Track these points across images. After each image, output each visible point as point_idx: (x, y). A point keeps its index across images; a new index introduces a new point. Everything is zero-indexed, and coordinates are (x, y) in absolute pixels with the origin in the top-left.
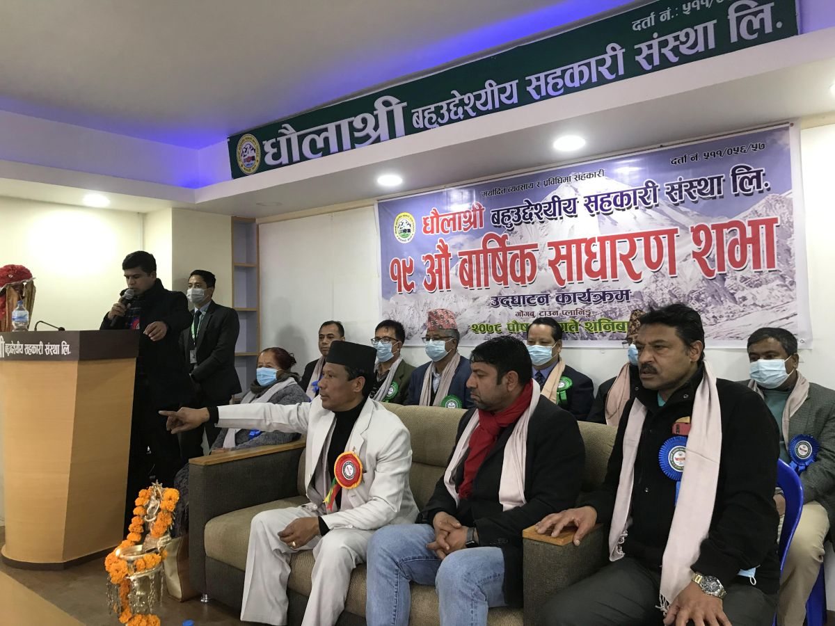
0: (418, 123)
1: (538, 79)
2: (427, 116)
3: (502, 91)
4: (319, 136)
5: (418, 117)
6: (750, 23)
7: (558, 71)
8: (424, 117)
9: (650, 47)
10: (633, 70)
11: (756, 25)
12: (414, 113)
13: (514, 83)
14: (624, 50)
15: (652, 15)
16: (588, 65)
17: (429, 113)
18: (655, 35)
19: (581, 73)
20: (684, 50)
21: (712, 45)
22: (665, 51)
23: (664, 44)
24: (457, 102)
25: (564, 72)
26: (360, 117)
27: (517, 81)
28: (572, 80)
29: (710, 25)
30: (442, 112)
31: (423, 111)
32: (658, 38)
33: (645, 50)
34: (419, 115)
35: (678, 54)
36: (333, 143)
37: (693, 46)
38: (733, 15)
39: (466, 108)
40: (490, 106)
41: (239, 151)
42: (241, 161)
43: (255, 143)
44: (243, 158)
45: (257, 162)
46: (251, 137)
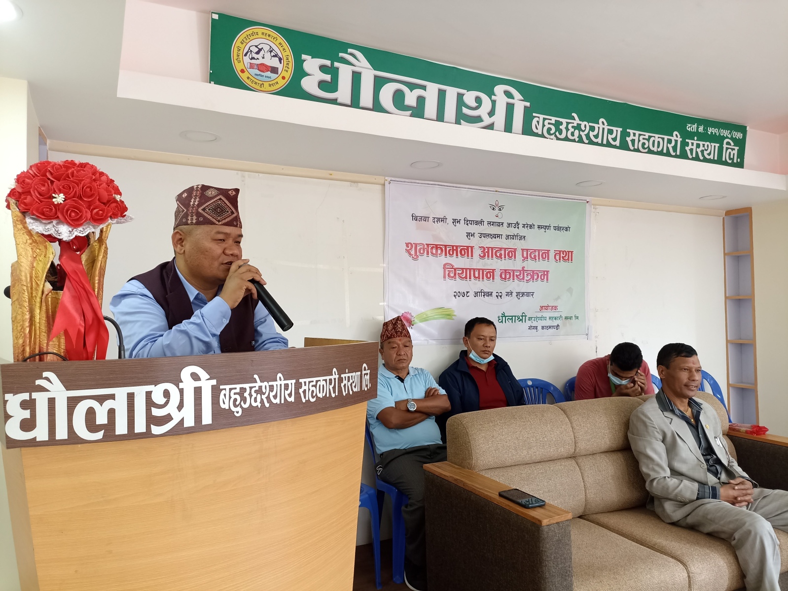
1: (634, 135)
2: (547, 126)
3: (610, 132)
4: (411, 90)
6: (730, 152)
7: (647, 135)
8: (544, 126)
9: (693, 144)
10: (683, 156)
11: (732, 157)
12: (535, 117)
14: (681, 139)
15: (696, 125)
16: (663, 139)
17: (549, 123)
18: (696, 138)
19: (659, 142)
20: (706, 153)
21: (716, 158)
22: (699, 150)
23: (698, 146)
24: (575, 125)
25: (650, 137)
26: (474, 94)
27: (621, 129)
28: (653, 146)
29: (717, 145)
30: (561, 127)
31: (544, 119)
32: (697, 140)
33: (690, 144)
34: (539, 121)
35: (703, 155)
36: (431, 108)
37: (709, 154)
38: (725, 146)
39: (581, 133)
40: (599, 140)
41: (240, 45)
42: (240, 63)
43: (284, 49)
44: (247, 60)
45: (284, 78)
46: (275, 36)
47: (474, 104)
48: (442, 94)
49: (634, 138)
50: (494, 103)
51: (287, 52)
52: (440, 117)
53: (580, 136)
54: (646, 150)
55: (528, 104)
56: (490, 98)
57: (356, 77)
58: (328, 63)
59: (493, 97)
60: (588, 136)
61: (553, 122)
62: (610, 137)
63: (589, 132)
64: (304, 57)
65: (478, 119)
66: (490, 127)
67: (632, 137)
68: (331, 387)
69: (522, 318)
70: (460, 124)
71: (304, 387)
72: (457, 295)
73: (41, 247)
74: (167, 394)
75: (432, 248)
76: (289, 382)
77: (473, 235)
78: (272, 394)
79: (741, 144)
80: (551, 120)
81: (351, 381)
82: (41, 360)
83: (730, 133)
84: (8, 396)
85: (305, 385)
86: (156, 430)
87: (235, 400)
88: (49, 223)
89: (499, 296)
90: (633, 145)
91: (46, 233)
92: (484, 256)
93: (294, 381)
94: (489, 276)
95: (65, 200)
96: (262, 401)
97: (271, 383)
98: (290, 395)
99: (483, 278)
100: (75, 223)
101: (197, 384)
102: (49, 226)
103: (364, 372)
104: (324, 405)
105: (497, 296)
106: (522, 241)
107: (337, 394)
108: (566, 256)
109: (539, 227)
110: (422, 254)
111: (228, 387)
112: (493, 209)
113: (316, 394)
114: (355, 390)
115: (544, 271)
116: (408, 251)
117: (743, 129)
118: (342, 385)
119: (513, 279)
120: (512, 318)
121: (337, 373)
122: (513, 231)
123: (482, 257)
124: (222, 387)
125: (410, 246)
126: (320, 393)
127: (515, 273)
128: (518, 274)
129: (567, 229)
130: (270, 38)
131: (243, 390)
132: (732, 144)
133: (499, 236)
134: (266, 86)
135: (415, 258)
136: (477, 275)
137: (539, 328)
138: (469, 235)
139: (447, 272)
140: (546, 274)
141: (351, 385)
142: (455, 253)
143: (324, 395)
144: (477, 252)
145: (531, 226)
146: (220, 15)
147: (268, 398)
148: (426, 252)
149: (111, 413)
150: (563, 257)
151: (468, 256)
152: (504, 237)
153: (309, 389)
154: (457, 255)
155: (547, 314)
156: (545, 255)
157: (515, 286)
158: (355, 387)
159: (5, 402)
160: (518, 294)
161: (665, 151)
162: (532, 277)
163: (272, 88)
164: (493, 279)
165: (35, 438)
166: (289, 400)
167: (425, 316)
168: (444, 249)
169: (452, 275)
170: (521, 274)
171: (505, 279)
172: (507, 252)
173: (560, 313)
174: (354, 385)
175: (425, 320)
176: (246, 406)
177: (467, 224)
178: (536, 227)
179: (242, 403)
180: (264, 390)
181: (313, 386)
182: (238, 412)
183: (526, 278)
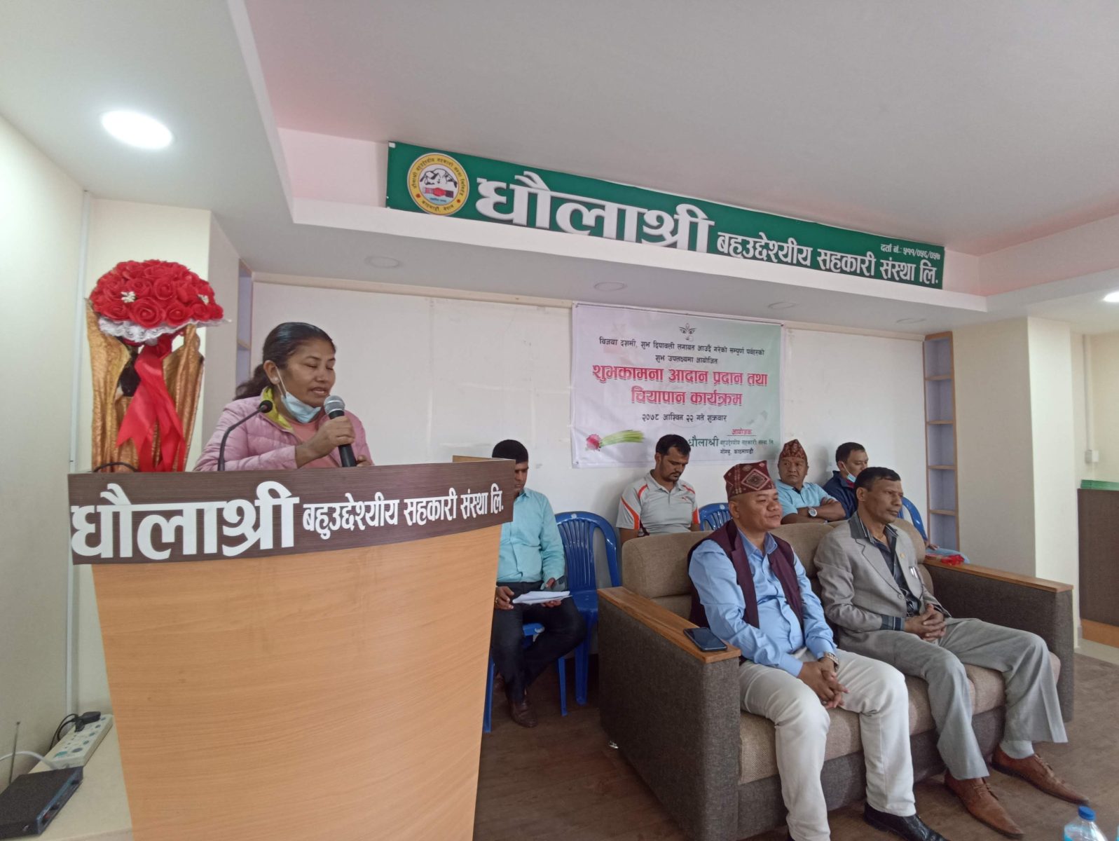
0: (723, 247)
1: (826, 254)
2: (733, 245)
3: (800, 251)
4: (589, 210)
5: (724, 241)
6: (927, 274)
7: (839, 255)
8: (730, 245)
9: (888, 264)
10: (878, 276)
11: (929, 278)
12: (720, 236)
13: (810, 249)
14: (875, 260)
15: (890, 246)
16: (856, 259)
17: (736, 242)
18: (891, 259)
19: (852, 263)
20: (901, 274)
21: (913, 279)
22: (894, 271)
23: (893, 266)
24: (763, 244)
25: (842, 257)
26: (656, 213)
27: (811, 249)
28: (846, 266)
29: (914, 266)
30: (748, 246)
31: (730, 238)
32: (892, 261)
33: (885, 265)
34: (723, 239)
35: (899, 276)
36: (610, 226)
37: (905, 275)
38: (922, 267)
39: (770, 252)
40: (789, 259)
41: (416, 171)
42: (416, 188)
43: (459, 174)
44: (422, 185)
45: (459, 201)
46: (451, 161)
47: (655, 223)
48: (621, 215)
49: (825, 258)
50: (676, 222)
51: (464, 176)
52: (620, 235)
53: (768, 256)
54: (839, 270)
55: (712, 223)
56: (673, 217)
57: (533, 198)
58: (503, 185)
59: (676, 216)
60: (776, 255)
61: (740, 241)
62: (800, 257)
63: (777, 252)
64: (479, 180)
65: (660, 238)
66: (674, 245)
67: (823, 257)
68: (447, 509)
69: (714, 441)
70: (640, 242)
71: (410, 509)
72: (645, 417)
73: (116, 350)
74: (240, 511)
75: (620, 371)
76: (391, 502)
77: (663, 358)
78: (368, 516)
79: (939, 265)
80: (737, 239)
81: (475, 503)
82: (112, 470)
83: (927, 254)
84: (75, 509)
85: (412, 506)
86: (228, 551)
87: (322, 521)
88: (121, 324)
89: (690, 419)
90: (825, 265)
91: (118, 335)
92: (674, 379)
93: (397, 501)
94: (679, 399)
95: (137, 298)
96: (356, 523)
97: (367, 503)
98: (392, 517)
99: (673, 401)
100: (149, 323)
101: (276, 502)
102: (121, 327)
103: (493, 493)
104: (436, 528)
105: (688, 419)
106: (714, 365)
107: (455, 517)
108: (759, 379)
109: (732, 350)
110: (610, 377)
111: (313, 506)
112: (684, 332)
113: (427, 517)
114: (480, 513)
115: (737, 395)
116: (595, 374)
117: (940, 250)
118: (462, 507)
119: (705, 402)
120: (703, 441)
121: (455, 493)
122: (705, 354)
123: (672, 380)
124: (305, 506)
125: (597, 368)
126: (431, 515)
127: (707, 397)
128: (709, 397)
129: (761, 352)
130: (445, 164)
131: (332, 510)
132: (929, 264)
133: (690, 359)
134: (441, 208)
135: (603, 380)
136: (666, 398)
137: (732, 452)
138: (659, 358)
139: (636, 395)
140: (739, 397)
141: (475, 507)
142: (644, 376)
143: (437, 517)
144: (667, 375)
145: (723, 350)
146: (397, 144)
147: (363, 520)
148: (614, 373)
149: (179, 531)
150: (757, 381)
151: (657, 378)
152: (695, 360)
153: (417, 511)
154: (646, 378)
155: (741, 438)
156: (738, 378)
157: (706, 409)
158: (480, 509)
159: (71, 514)
160: (710, 417)
161: (858, 271)
162: (725, 401)
163: (448, 211)
164: (684, 401)
165: (99, 555)
166: (390, 522)
167: (612, 439)
168: (632, 372)
169: (641, 398)
170: (713, 398)
171: (696, 402)
172: (698, 375)
173: (755, 438)
174: (478, 507)
175: (613, 442)
176: (336, 528)
177: (657, 347)
178: (728, 350)
179: (331, 525)
180: (358, 510)
181: (422, 507)
182: (325, 534)
183: (718, 402)
